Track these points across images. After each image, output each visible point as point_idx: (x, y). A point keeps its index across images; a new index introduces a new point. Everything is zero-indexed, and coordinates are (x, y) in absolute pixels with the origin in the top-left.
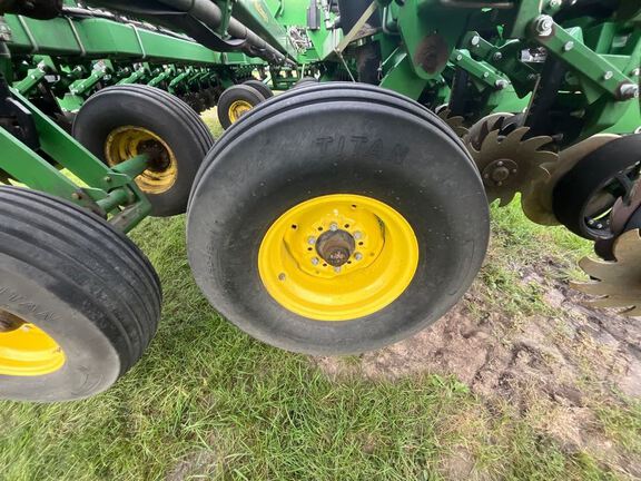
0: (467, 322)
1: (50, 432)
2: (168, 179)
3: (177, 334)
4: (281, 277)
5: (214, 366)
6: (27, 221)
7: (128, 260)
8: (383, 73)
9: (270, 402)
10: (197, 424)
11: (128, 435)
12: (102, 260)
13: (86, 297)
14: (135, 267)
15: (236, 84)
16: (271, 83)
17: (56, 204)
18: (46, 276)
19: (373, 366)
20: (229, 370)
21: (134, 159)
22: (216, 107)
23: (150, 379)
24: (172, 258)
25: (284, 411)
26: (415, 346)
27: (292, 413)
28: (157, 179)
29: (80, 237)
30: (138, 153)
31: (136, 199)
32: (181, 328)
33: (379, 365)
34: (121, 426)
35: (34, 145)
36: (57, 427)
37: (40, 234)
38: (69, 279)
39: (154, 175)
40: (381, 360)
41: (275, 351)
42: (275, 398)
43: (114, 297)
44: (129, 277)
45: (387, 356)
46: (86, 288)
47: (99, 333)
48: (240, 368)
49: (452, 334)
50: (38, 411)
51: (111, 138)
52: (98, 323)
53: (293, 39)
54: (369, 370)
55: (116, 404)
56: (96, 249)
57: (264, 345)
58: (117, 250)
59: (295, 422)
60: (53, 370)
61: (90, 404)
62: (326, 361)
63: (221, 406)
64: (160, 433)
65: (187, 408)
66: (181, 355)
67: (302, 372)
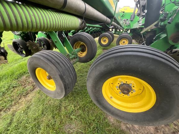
0: (167, 129)
1: (47, 102)
2: (84, 54)
3: (75, 92)
4: (111, 97)
5: (81, 104)
6: (60, 60)
7: (73, 73)
8: (155, 40)
9: (92, 121)
10: (74, 117)
11: (60, 111)
12: (69, 72)
13: (64, 79)
14: (74, 75)
15: (105, 32)
16: (114, 32)
17: (65, 58)
18: (59, 73)
19: (125, 127)
20: (84, 107)
21: (78, 49)
22: (98, 37)
23: (67, 100)
24: (79, 72)
25: (95, 126)
26: (142, 128)
27: (97, 127)
28: (82, 54)
29: (67, 66)
30: (80, 47)
31: (77, 58)
32: (76, 90)
33: (127, 127)
34: (59, 108)
35: (63, 43)
36: (48, 102)
37: (61, 64)
38: (62, 74)
39: (82, 53)
40: (128, 126)
41: (97, 107)
42: (94, 120)
43: (68, 80)
44: (72, 77)
45: (131, 126)
46: (64, 77)
47: (63, 87)
48: (87, 107)
49: (159, 131)
50: (47, 97)
51: (76, 43)
52: (64, 85)
53: (124, 21)
54: (123, 127)
55: (60, 102)
56: (69, 69)
57: (94, 104)
58: (72, 70)
59: (97, 131)
60: (52, 90)
61: (55, 100)
62: (110, 117)
63: (80, 115)
64: (66, 114)
65: (72, 112)
66: (75, 97)
67: (103, 117)
